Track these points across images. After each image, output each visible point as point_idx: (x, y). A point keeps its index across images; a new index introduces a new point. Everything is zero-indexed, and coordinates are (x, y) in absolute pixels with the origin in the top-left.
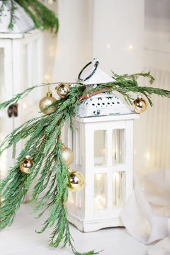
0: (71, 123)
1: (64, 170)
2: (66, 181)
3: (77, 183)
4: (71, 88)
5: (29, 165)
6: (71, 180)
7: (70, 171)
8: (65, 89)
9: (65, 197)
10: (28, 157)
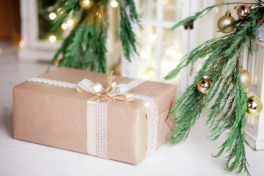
0: (251, 46)
1: (243, 96)
2: (245, 107)
3: (255, 108)
4: (251, 10)
5: (206, 85)
6: (250, 105)
7: (249, 96)
8: (246, 11)
9: (243, 123)
10: (205, 77)
